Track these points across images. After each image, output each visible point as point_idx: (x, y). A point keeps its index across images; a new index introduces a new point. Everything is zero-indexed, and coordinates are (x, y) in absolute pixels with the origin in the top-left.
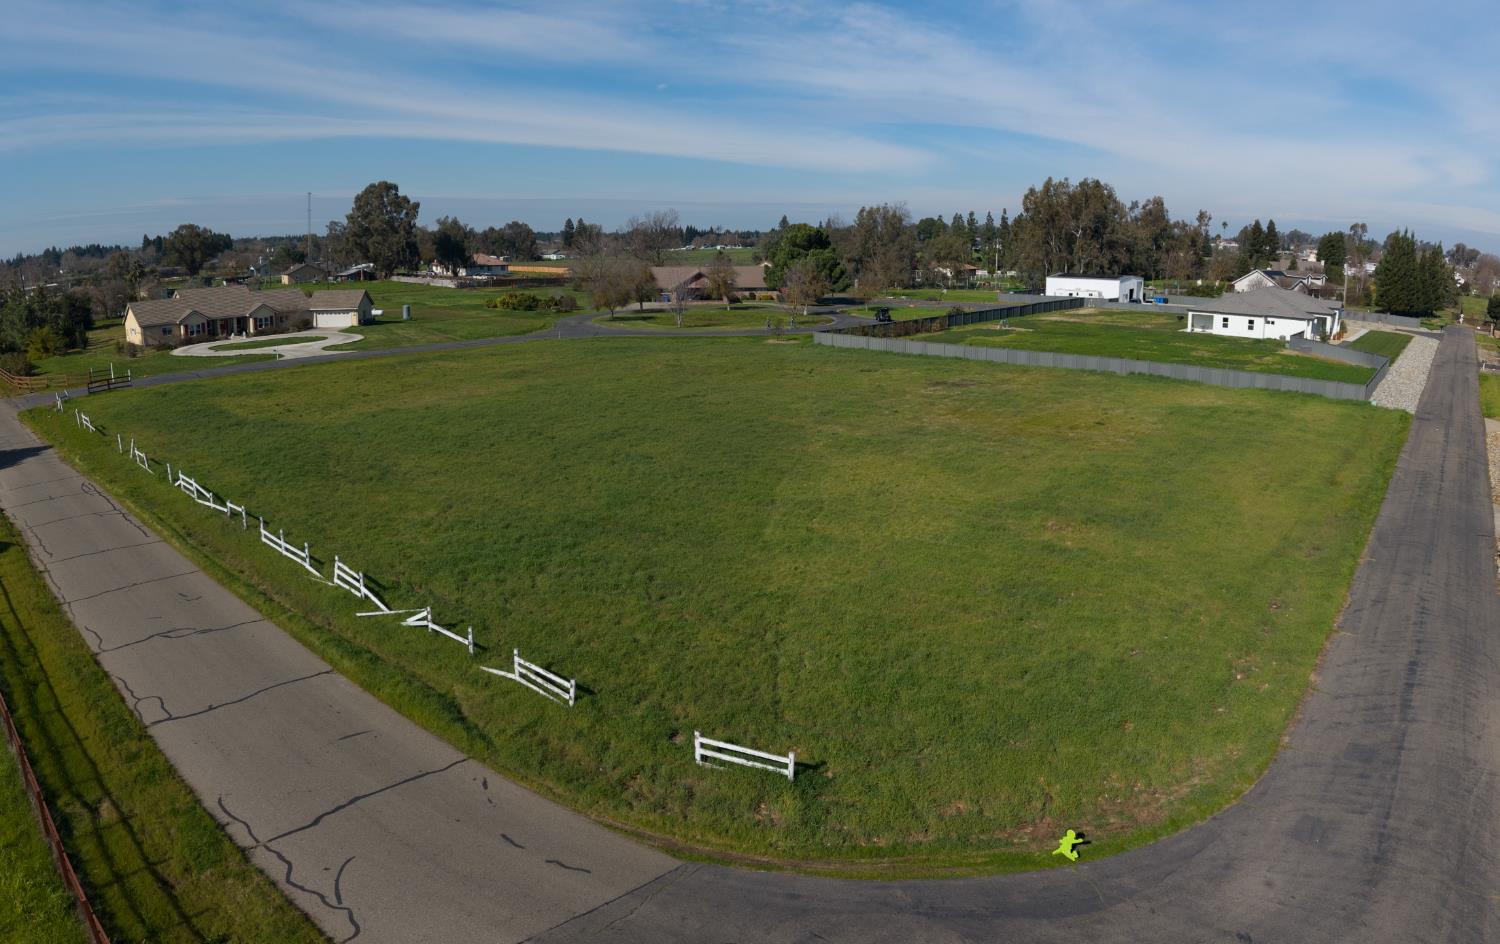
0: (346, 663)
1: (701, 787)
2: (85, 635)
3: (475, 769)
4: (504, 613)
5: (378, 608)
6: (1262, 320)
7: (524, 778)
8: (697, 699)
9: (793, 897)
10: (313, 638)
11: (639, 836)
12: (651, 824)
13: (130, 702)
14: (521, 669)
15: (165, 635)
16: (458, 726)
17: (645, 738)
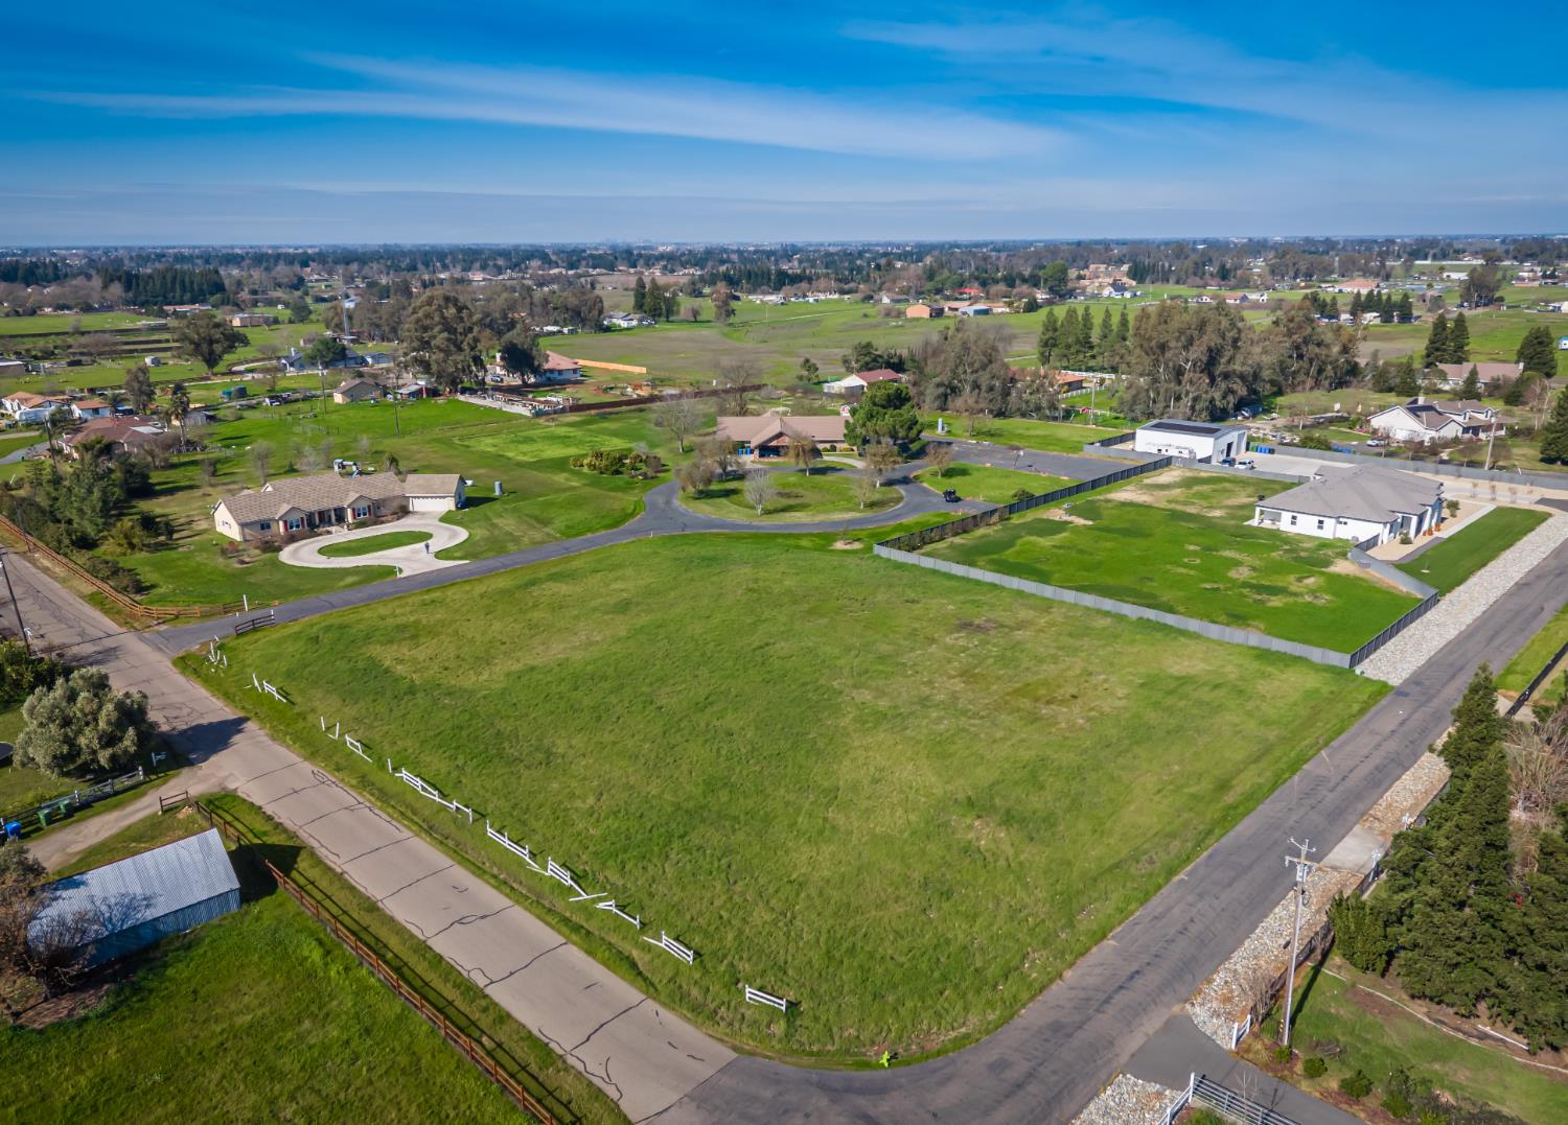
0: (574, 937)
1: (748, 1013)
2: (409, 926)
3: (651, 1005)
4: (652, 895)
5: (580, 895)
6: (1333, 520)
7: (673, 1009)
8: (749, 959)
9: (776, 1074)
10: (549, 918)
11: (721, 1040)
12: (727, 1034)
13: (465, 974)
14: (665, 942)
15: (460, 922)
16: (639, 978)
17: (725, 986)
